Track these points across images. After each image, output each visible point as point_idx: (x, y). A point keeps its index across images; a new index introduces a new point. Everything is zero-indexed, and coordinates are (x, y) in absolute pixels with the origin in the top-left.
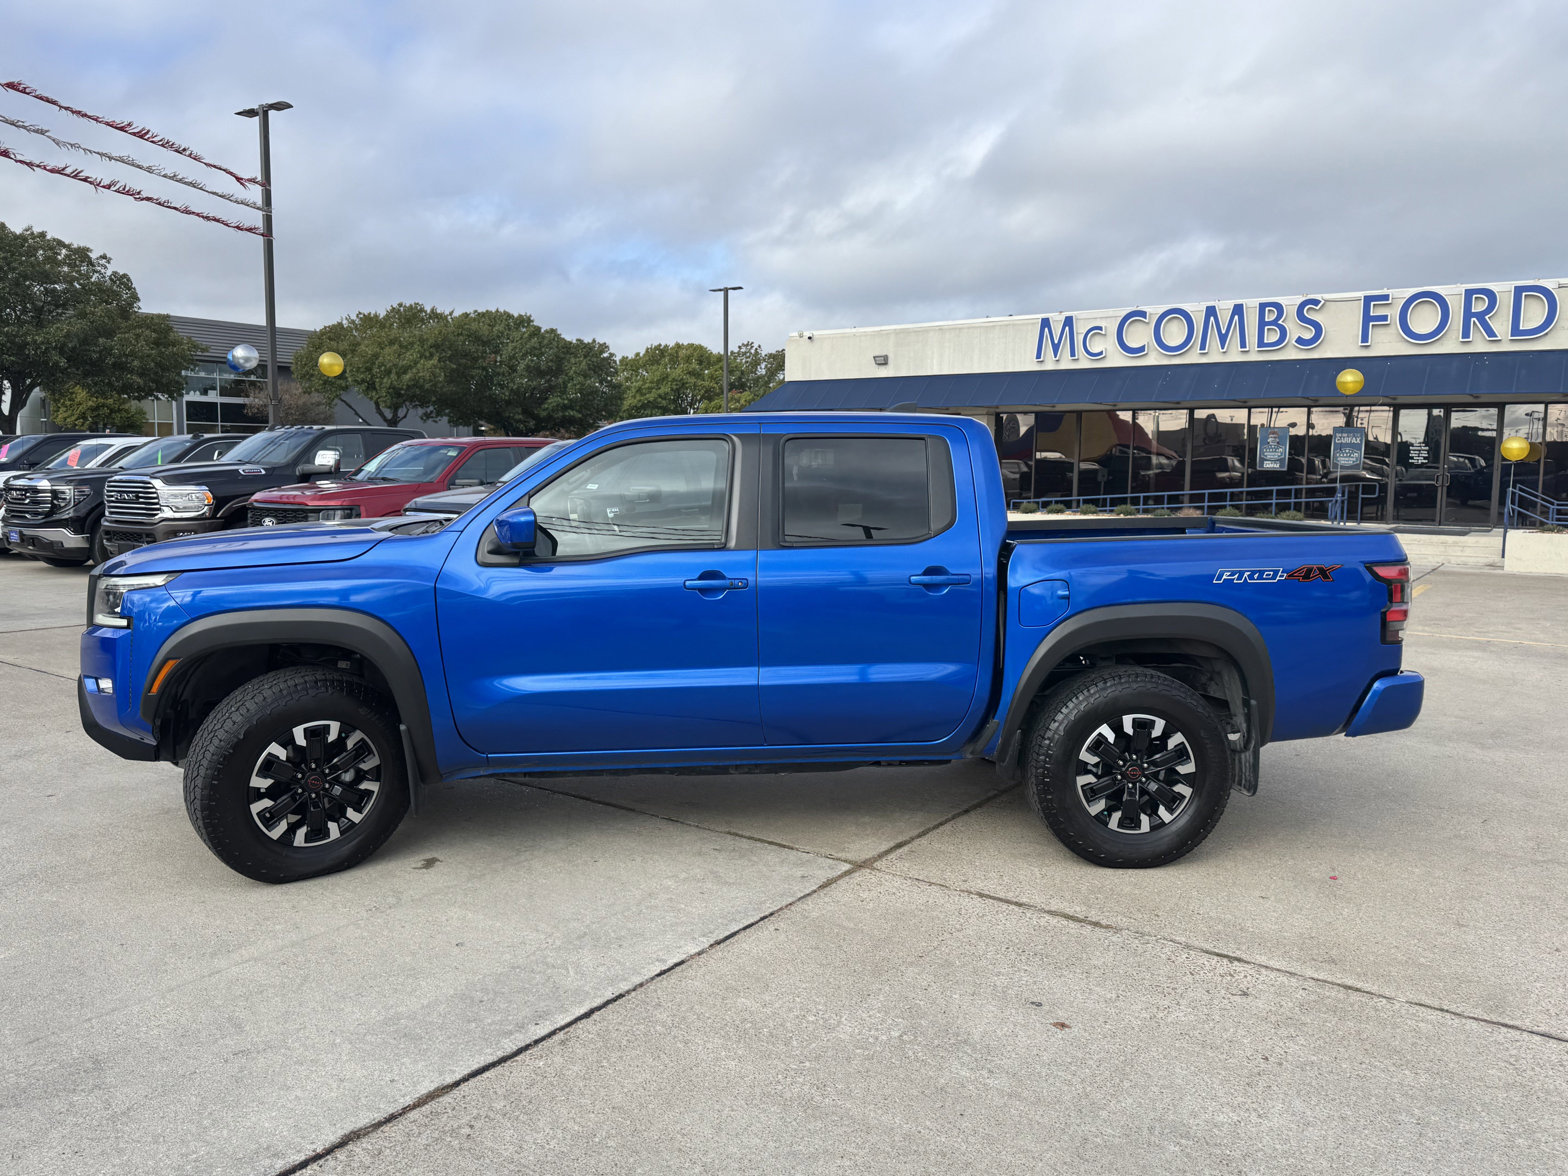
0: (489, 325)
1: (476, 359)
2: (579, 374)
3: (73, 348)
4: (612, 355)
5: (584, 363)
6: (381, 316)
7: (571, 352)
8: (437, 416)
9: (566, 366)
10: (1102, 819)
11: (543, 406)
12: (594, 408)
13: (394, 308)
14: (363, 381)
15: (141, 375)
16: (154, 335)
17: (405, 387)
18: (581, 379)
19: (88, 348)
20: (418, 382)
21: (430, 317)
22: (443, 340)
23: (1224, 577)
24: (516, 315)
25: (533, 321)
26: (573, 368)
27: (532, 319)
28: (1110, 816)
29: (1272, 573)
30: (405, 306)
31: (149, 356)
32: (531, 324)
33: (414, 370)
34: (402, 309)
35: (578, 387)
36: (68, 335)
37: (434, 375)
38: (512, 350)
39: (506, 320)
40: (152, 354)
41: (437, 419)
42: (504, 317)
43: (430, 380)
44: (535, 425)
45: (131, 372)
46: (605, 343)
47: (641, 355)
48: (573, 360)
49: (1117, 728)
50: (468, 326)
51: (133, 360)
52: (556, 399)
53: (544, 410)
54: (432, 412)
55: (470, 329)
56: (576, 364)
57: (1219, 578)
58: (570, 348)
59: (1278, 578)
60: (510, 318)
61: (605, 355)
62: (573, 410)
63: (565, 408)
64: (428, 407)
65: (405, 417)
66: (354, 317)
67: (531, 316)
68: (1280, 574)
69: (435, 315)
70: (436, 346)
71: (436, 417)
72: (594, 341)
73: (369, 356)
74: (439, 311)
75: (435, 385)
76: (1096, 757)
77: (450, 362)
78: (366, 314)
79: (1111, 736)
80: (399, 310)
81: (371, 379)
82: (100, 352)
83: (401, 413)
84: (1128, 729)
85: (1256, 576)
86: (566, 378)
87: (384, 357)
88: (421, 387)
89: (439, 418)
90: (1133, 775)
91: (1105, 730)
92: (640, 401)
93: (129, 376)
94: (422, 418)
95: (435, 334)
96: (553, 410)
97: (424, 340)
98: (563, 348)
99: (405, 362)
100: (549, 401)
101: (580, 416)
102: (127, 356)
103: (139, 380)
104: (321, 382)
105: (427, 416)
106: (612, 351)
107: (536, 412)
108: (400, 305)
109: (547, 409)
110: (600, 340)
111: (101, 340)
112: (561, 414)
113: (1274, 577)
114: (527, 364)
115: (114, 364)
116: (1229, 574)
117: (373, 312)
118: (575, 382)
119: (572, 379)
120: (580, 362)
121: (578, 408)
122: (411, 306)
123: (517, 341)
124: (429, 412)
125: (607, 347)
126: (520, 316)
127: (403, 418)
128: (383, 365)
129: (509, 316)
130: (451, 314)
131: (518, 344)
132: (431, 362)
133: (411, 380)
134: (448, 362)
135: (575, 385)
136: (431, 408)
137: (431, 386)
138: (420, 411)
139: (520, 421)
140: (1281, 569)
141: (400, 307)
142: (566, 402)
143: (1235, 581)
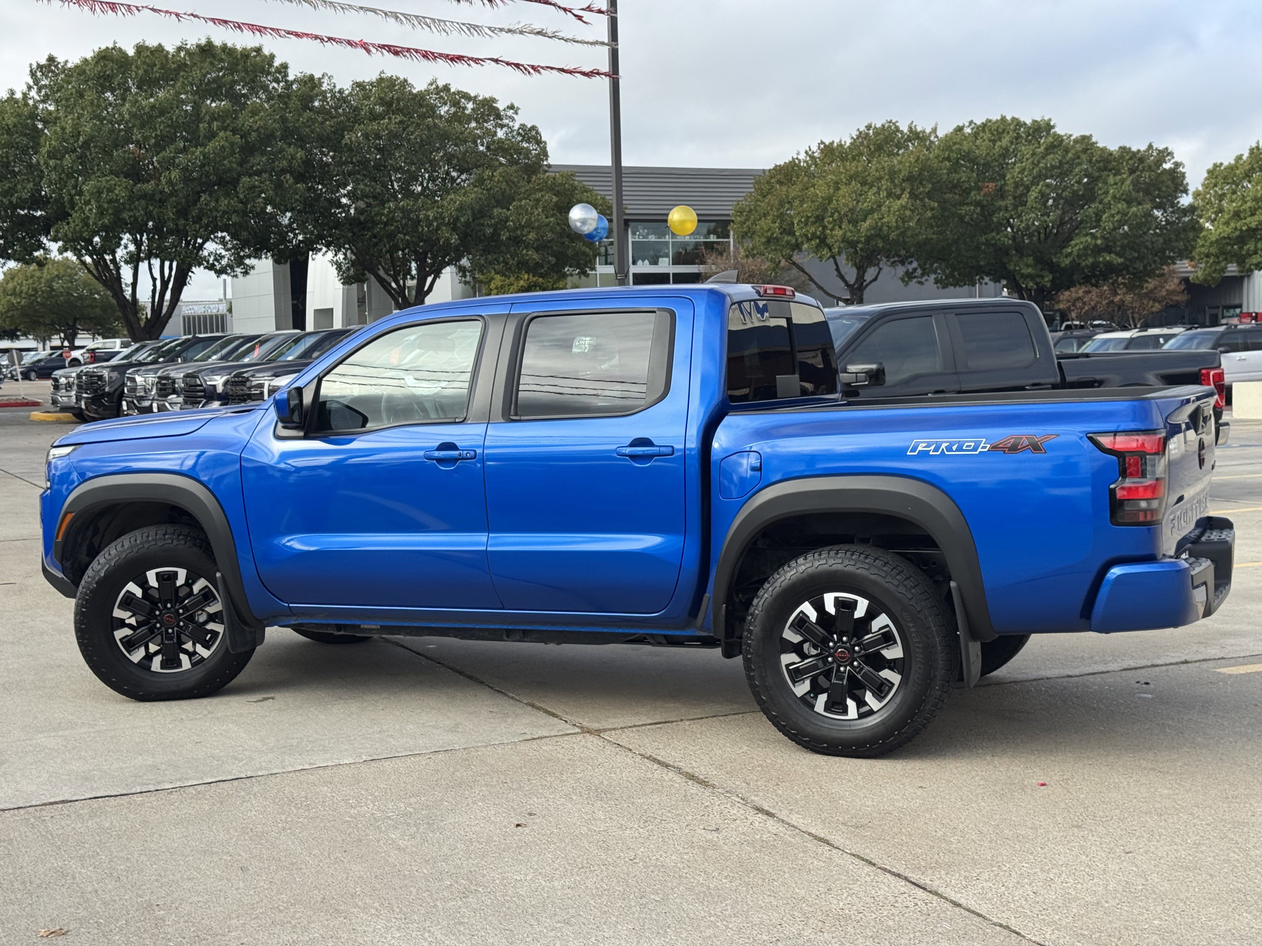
0: (990, 141)
1: (967, 191)
2: (1119, 199)
3: (466, 223)
4: (1177, 165)
5: (1128, 182)
6: (848, 144)
7: (1110, 167)
8: (923, 275)
9: (1100, 189)
10: (807, 702)
11: (1064, 251)
12: (1147, 248)
13: (861, 133)
14: (814, 234)
15: (537, 250)
16: (555, 199)
17: (863, 239)
18: (1122, 206)
19: (482, 221)
20: (881, 230)
21: (909, 139)
22: (921, 170)
23: (920, 448)
24: (1029, 122)
25: (1053, 127)
26: (1111, 191)
27: (1052, 123)
28: (816, 698)
29: (973, 444)
30: (875, 128)
31: (547, 225)
32: (1053, 131)
33: (876, 216)
34: (871, 132)
35: (1117, 218)
36: (461, 209)
37: (903, 219)
38: (1019, 173)
39: (1015, 130)
40: (550, 222)
41: (923, 280)
42: (1012, 127)
43: (897, 228)
44: (1052, 281)
45: (527, 247)
46: (1167, 149)
47: (1245, 158)
48: (1111, 180)
49: (819, 606)
50: (957, 146)
51: (529, 232)
52: (1083, 239)
53: (1066, 256)
54: (915, 270)
55: (960, 150)
56: (1116, 184)
57: (914, 450)
58: (1109, 162)
59: (980, 450)
60: (1021, 126)
61: (1167, 166)
62: (1110, 253)
63: (1097, 250)
64: (911, 263)
65: (875, 279)
66: (814, 148)
67: (1050, 120)
68: (982, 445)
69: (915, 135)
70: (910, 179)
71: (921, 277)
72: (1150, 146)
73: (820, 200)
74: (919, 129)
75: (903, 234)
76: (798, 636)
77: (929, 199)
78: (827, 143)
79: (813, 615)
80: (867, 134)
81: (823, 232)
82: (495, 226)
83: (870, 273)
84: (830, 608)
85: (954, 448)
86: (1101, 206)
87: (837, 201)
88: (885, 238)
89: (926, 277)
90: (842, 658)
91: (807, 608)
92: (1236, 229)
93: (525, 251)
94: (902, 279)
95: (910, 162)
96: (1079, 256)
97: (895, 172)
98: (1099, 162)
99: (866, 205)
100: (1073, 243)
101: (1120, 260)
102: (522, 227)
103: (535, 256)
104: (764, 240)
105: (909, 276)
106: (1177, 158)
107: (1054, 260)
108: (869, 127)
109: (1069, 254)
110: (1160, 145)
111: (496, 211)
112: (1091, 260)
113: (975, 449)
114: (1041, 191)
115: (509, 238)
116: (924, 445)
117: (837, 141)
118: (1113, 212)
119: (1110, 208)
120: (1123, 181)
121: (1118, 249)
122: (883, 126)
123: (1027, 160)
124: (911, 270)
125: (1171, 154)
126: (1035, 122)
127: (871, 282)
128: (836, 210)
129: (1018, 124)
130: (934, 130)
131: (1027, 164)
132: (899, 202)
133: (871, 228)
134: (927, 200)
135: (1113, 216)
136: (915, 264)
137: (897, 235)
138: (901, 270)
139: (1029, 276)
140: (984, 440)
141: (869, 130)
142: (1099, 242)
143: (931, 453)
